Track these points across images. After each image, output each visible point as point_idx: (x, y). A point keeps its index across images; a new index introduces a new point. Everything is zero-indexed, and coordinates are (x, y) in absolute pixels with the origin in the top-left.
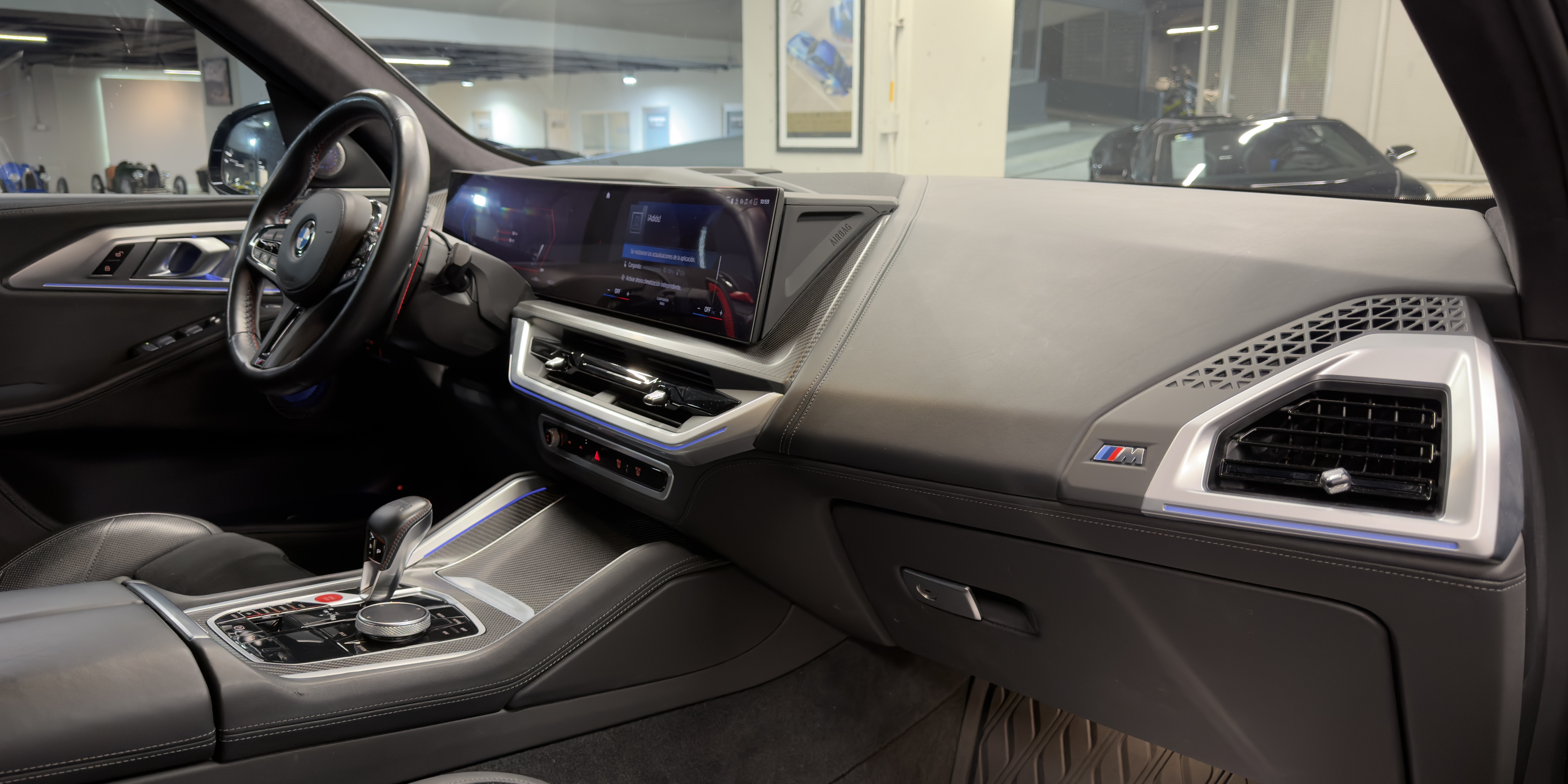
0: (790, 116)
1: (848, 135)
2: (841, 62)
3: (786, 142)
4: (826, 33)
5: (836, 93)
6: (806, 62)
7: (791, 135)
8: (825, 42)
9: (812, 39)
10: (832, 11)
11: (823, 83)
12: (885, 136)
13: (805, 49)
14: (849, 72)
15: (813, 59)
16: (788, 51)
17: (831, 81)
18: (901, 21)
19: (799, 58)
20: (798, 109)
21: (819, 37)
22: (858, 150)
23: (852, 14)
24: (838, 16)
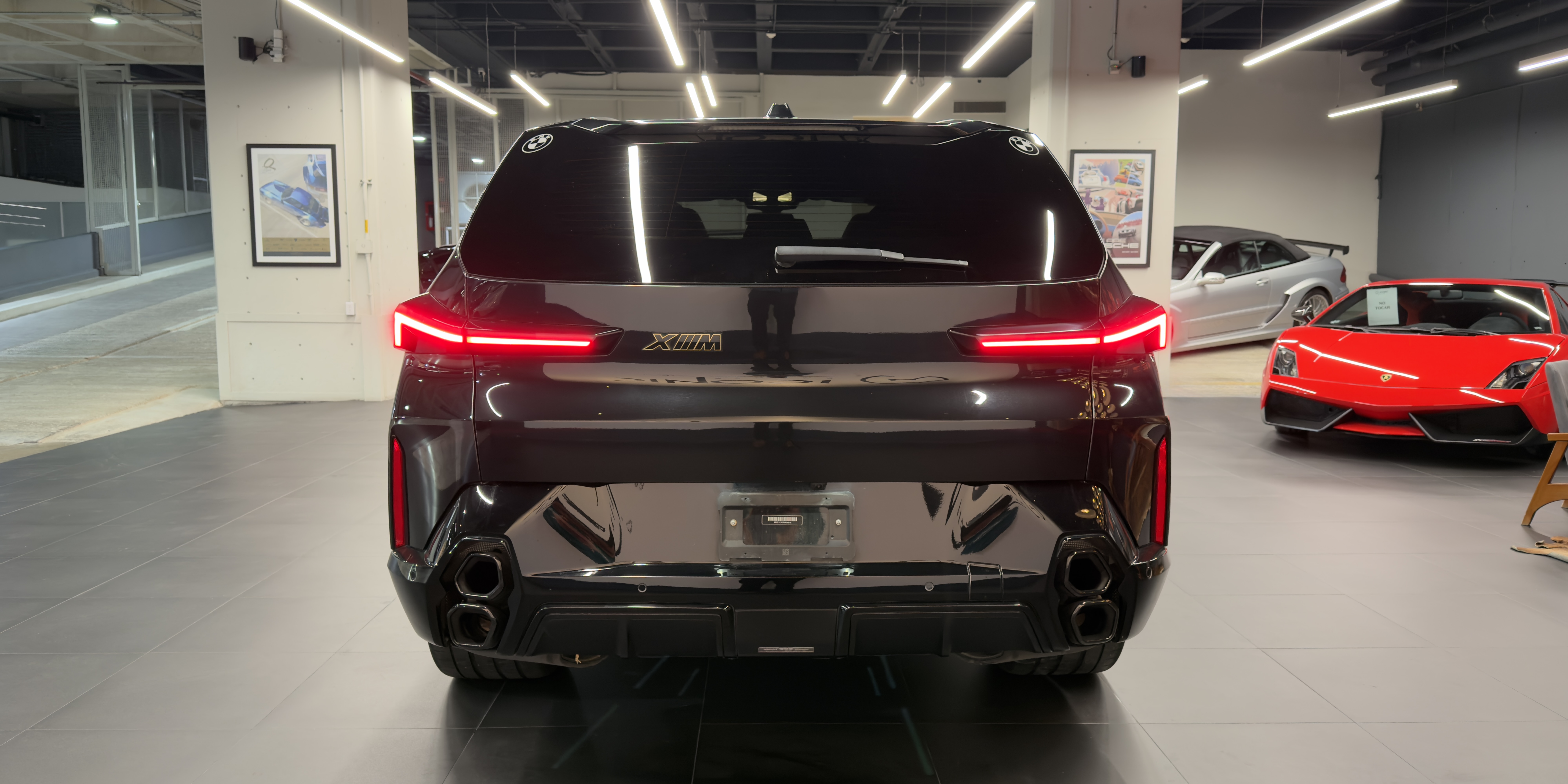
0: (265, 240)
1: (328, 254)
2: (317, 204)
3: (260, 258)
4: (300, 183)
5: (312, 225)
6: (282, 202)
7: (266, 254)
8: (299, 189)
9: (287, 187)
10: (306, 170)
11: (299, 217)
12: (362, 255)
13: (280, 194)
14: (325, 212)
15: (289, 201)
16: (262, 193)
17: (307, 217)
18: (370, 181)
19: (273, 199)
20: (272, 235)
21: (293, 185)
22: (338, 264)
23: (325, 173)
24: (311, 172)
